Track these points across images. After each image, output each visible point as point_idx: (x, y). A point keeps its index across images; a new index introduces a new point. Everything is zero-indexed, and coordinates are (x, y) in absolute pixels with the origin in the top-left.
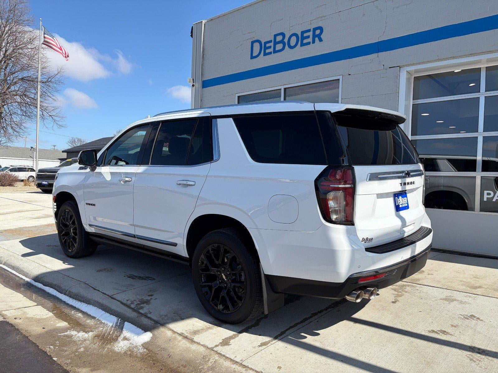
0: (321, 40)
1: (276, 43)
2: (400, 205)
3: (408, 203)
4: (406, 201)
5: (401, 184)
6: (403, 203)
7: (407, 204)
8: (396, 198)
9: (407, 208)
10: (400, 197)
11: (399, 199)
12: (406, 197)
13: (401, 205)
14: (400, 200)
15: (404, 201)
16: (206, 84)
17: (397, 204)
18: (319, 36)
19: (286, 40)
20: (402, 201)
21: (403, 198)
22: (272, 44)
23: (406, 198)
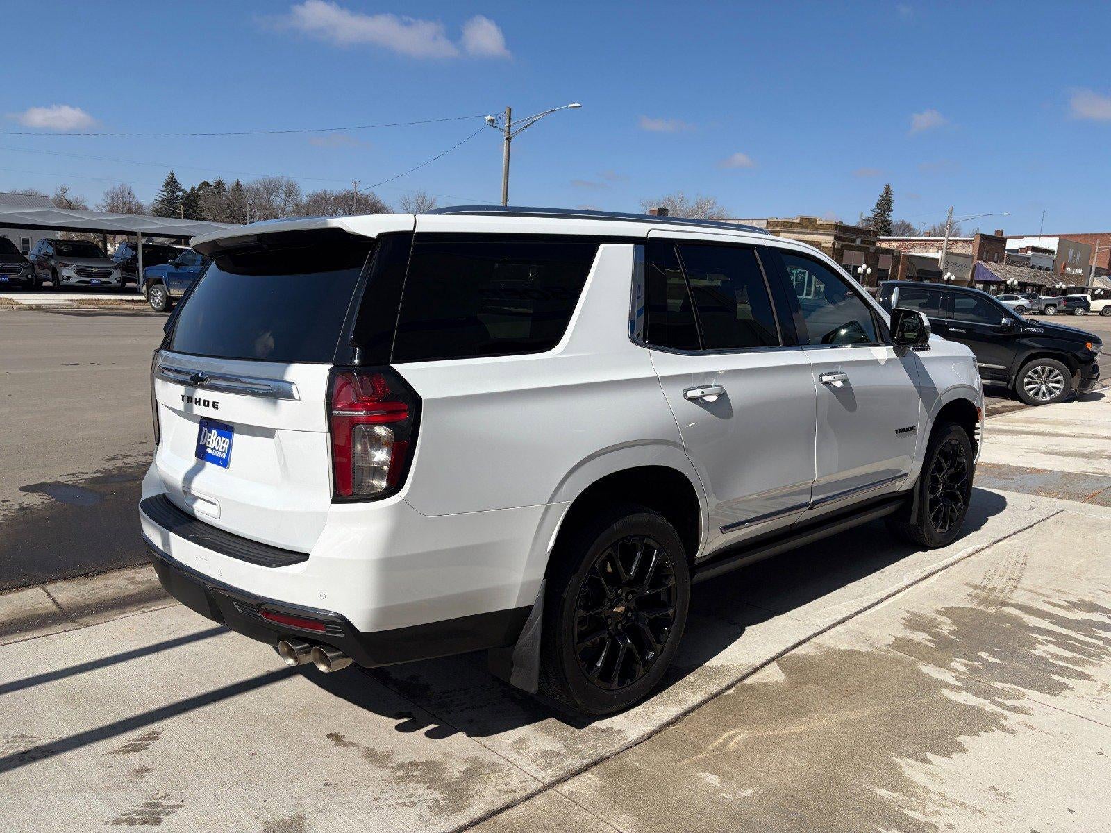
2: (208, 447)
3: (228, 454)
4: (226, 447)
5: (183, 397)
6: (217, 449)
7: (225, 455)
8: (205, 429)
9: (224, 462)
10: (214, 432)
11: (210, 435)
12: (230, 438)
13: (212, 449)
14: (213, 438)
15: (221, 444)
17: (203, 443)
20: (215, 443)
21: (219, 437)
23: (227, 440)
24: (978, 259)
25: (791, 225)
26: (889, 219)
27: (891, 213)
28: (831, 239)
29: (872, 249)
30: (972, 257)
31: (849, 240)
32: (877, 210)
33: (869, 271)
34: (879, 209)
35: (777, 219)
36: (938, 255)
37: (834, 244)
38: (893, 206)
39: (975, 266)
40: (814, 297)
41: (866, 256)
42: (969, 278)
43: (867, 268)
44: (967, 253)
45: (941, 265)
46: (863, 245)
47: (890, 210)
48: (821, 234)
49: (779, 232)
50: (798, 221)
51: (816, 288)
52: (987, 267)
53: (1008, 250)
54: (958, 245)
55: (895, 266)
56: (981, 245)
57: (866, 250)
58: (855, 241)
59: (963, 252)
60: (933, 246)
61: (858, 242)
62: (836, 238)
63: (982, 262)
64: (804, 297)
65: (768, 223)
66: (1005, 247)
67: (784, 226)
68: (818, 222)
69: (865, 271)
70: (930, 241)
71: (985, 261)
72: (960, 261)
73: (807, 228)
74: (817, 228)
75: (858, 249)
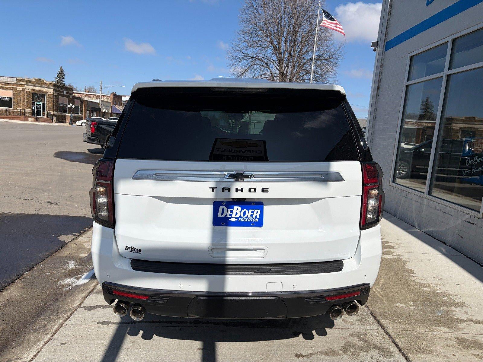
2: (230, 218)
4: (256, 215)
5: (214, 188)
6: (244, 217)
7: (257, 219)
8: (222, 207)
11: (231, 210)
13: (238, 218)
15: (249, 213)
17: (222, 216)
23: (257, 210)
24: (113, 104)
25: (30, 82)
26: (64, 83)
27: (64, 80)
28: (52, 90)
29: (71, 97)
30: (110, 103)
31: (60, 92)
32: (57, 78)
33: (73, 106)
34: (58, 77)
35: (22, 78)
36: (98, 101)
37: (54, 93)
38: (65, 77)
39: (112, 107)
40: (47, 117)
41: (69, 100)
42: (110, 111)
43: (72, 105)
44: (108, 101)
45: (100, 105)
46: (67, 95)
47: (64, 78)
48: (46, 88)
49: (24, 85)
50: (34, 80)
51: (48, 112)
52: (117, 107)
53: (123, 101)
54: (104, 98)
55: (82, 104)
56: (113, 98)
57: (68, 97)
58: (63, 92)
59: (107, 100)
60: (94, 97)
61: (65, 93)
62: (54, 90)
63: (114, 105)
64: (42, 116)
65: (17, 79)
66: (121, 100)
67: (27, 82)
68: (45, 82)
69: (71, 107)
70: (92, 95)
71: (115, 105)
72: (107, 104)
73: (39, 84)
74: (44, 85)
75: (64, 96)
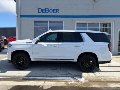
0: (58, 12)
1: (46, 10)
16: (21, 16)
18: (58, 11)
19: (49, 10)
22: (45, 10)
